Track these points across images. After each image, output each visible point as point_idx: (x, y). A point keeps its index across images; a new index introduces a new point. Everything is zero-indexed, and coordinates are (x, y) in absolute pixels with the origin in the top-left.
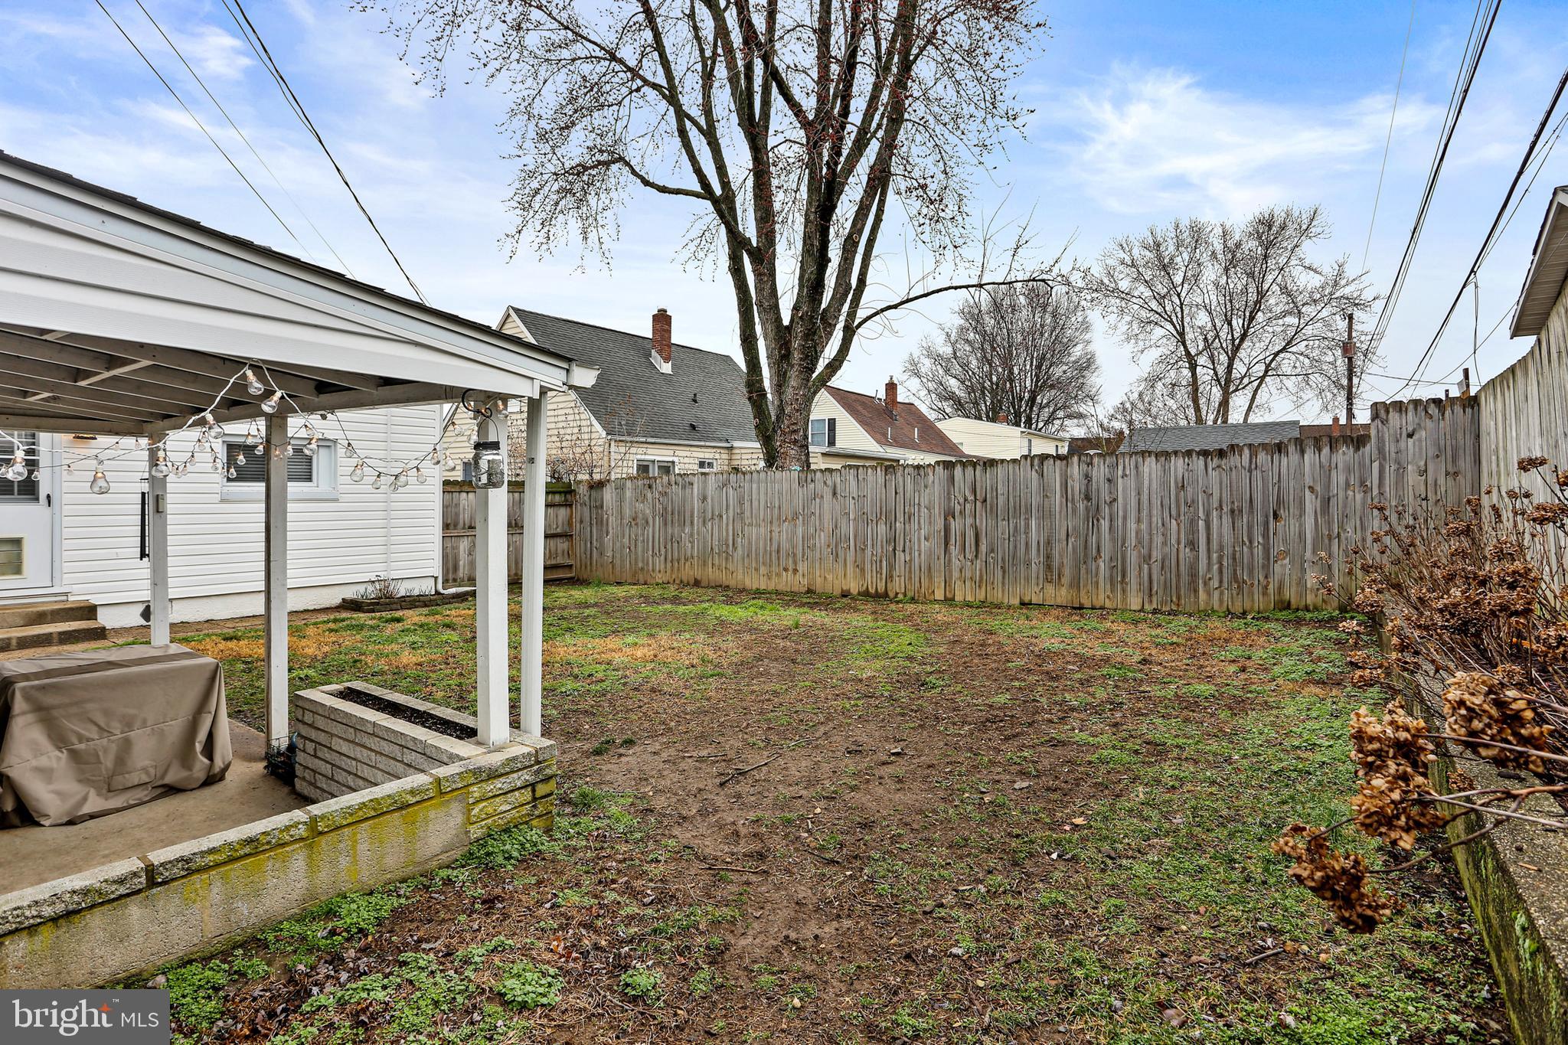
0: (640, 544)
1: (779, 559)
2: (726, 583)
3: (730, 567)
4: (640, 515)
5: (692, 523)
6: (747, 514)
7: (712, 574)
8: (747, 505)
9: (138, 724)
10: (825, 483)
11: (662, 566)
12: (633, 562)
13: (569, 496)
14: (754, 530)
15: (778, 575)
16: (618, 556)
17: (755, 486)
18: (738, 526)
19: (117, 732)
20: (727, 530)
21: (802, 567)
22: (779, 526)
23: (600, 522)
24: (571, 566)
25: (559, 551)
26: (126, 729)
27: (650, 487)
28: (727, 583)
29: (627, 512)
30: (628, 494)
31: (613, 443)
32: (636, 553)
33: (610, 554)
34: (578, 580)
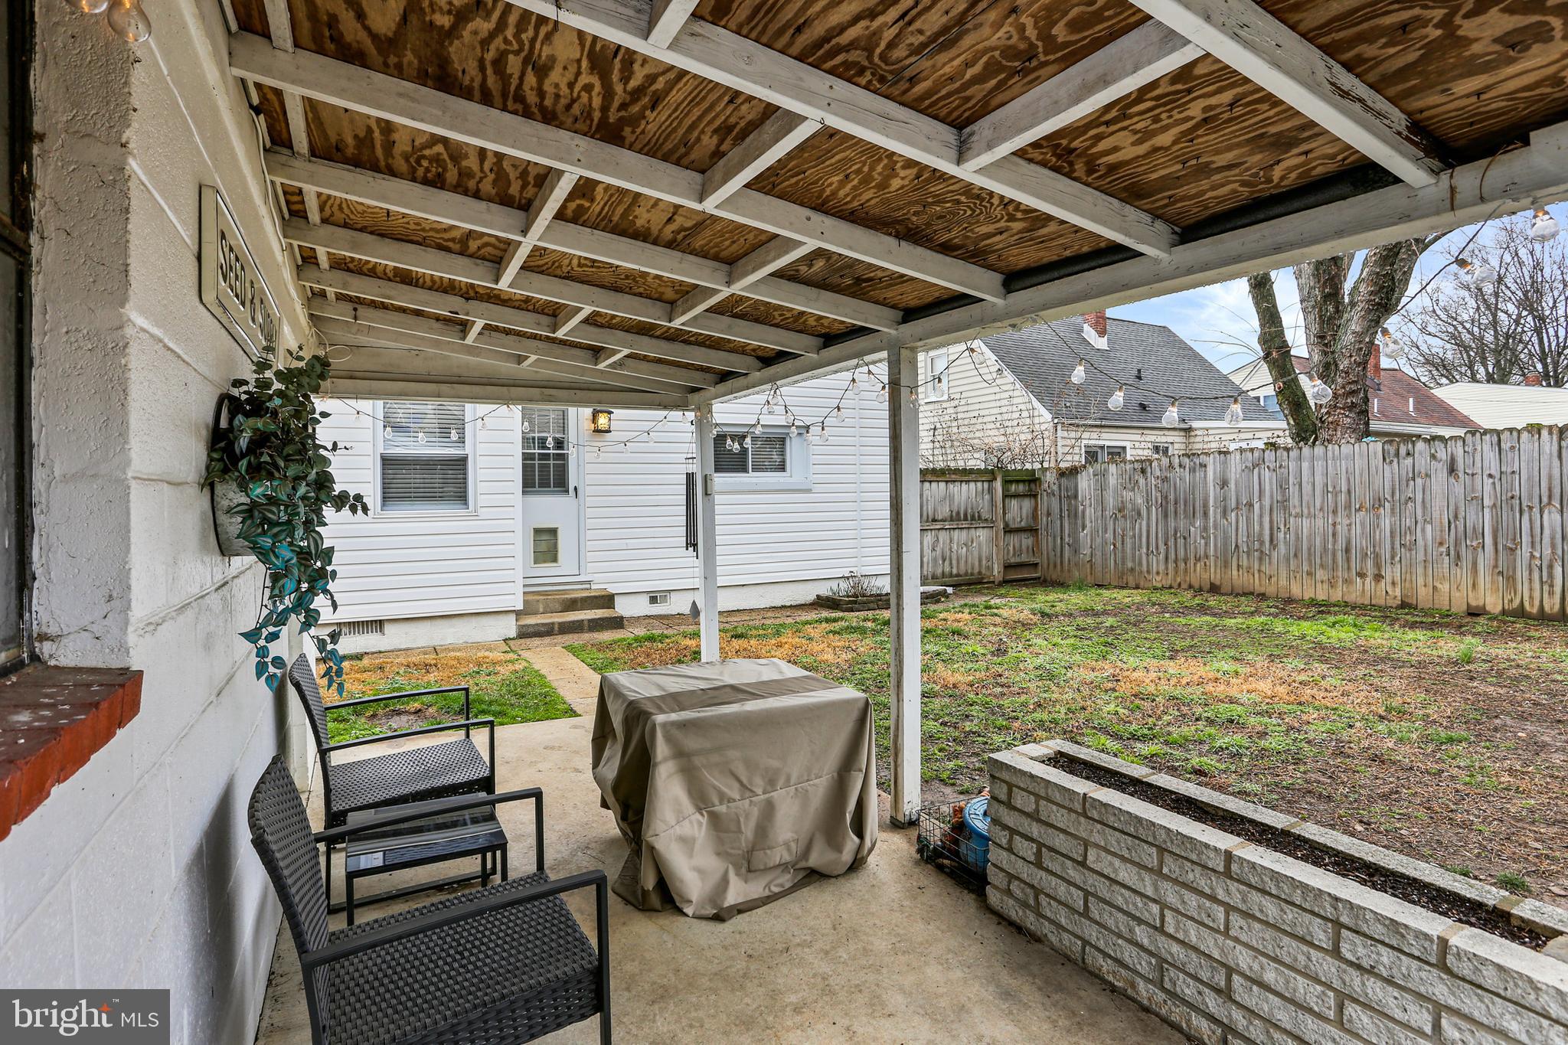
0: (1128, 541)
1: (1348, 560)
2: (1259, 589)
3: (1266, 568)
4: (1129, 506)
5: (1206, 514)
6: (1294, 501)
7: (1236, 577)
8: (1293, 490)
9: (781, 783)
10: (1433, 457)
11: (1162, 568)
12: (1119, 561)
13: (1033, 486)
14: (1306, 523)
15: (1347, 581)
16: (1099, 554)
17: (1305, 465)
18: (1279, 518)
19: (759, 791)
20: (1261, 524)
21: (1390, 573)
22: (1349, 516)
23: (1074, 515)
24: (1036, 565)
25: (1024, 547)
26: (769, 788)
27: (1143, 471)
28: (1262, 590)
29: (1111, 502)
30: (1112, 481)
31: (1059, 427)
32: (1123, 551)
33: (1087, 551)
34: (1045, 581)
